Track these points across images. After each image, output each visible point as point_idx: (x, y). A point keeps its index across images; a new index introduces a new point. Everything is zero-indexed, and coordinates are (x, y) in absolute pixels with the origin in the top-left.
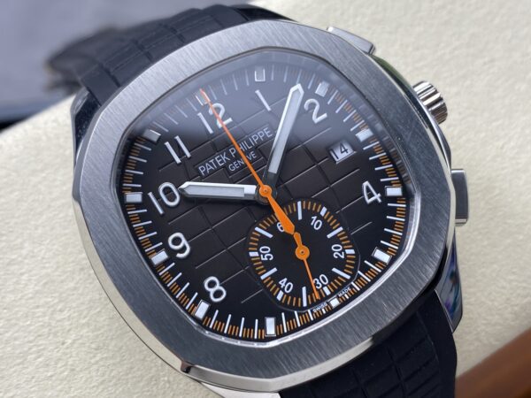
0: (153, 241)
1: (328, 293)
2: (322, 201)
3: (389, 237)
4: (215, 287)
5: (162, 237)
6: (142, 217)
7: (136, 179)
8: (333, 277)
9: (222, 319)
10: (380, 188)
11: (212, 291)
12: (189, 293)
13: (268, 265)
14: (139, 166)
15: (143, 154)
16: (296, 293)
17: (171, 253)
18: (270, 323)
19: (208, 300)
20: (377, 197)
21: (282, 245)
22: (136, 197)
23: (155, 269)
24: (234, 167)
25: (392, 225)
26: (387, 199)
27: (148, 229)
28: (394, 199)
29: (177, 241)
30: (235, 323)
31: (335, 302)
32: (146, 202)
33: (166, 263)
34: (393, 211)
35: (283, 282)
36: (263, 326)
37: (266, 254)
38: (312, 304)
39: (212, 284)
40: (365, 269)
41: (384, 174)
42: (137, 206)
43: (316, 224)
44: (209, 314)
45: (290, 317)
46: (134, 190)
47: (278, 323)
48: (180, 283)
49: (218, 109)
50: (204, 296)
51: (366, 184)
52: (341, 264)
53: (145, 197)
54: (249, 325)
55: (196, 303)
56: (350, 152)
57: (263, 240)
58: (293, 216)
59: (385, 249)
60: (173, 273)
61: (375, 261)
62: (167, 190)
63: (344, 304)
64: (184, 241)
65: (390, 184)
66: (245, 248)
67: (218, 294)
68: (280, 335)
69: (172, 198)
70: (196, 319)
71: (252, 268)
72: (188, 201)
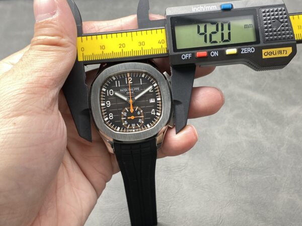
0: (103, 100)
1: (134, 128)
2: (142, 109)
3: (152, 123)
4: (111, 116)
5: (106, 101)
6: (104, 95)
7: (106, 86)
8: (136, 125)
9: (109, 123)
10: (156, 112)
11: (110, 116)
12: (105, 115)
13: (124, 117)
14: (108, 83)
15: (110, 81)
16: (127, 125)
17: (106, 105)
18: (119, 128)
19: (108, 118)
20: (154, 113)
21: (129, 114)
22: (104, 90)
23: (101, 106)
24: (128, 93)
25: (154, 121)
26: (156, 115)
27: (103, 98)
28: (158, 116)
29: (108, 103)
30: (112, 125)
31: (134, 130)
32: (106, 92)
33: (104, 106)
34: (156, 118)
35: (125, 122)
36: (117, 128)
37: (125, 114)
38: (129, 129)
39: (111, 115)
40: (144, 127)
41: (158, 109)
42: (104, 92)
43: (139, 113)
44: (107, 121)
45: (123, 129)
46: (105, 88)
47: (120, 129)
48: (105, 112)
49: (130, 79)
50: (108, 117)
51: (153, 110)
52: (139, 124)
53: (106, 91)
54: (114, 127)
55: (106, 117)
56: (154, 101)
57: (126, 111)
58: (134, 109)
59: (150, 125)
60: (104, 109)
61: (147, 126)
62: (111, 91)
63: (135, 131)
64: (110, 104)
65: (158, 112)
66: (121, 111)
67: (111, 117)
68: (119, 131)
69: (111, 93)
70: (104, 120)
71: (121, 116)
72: (115, 96)
